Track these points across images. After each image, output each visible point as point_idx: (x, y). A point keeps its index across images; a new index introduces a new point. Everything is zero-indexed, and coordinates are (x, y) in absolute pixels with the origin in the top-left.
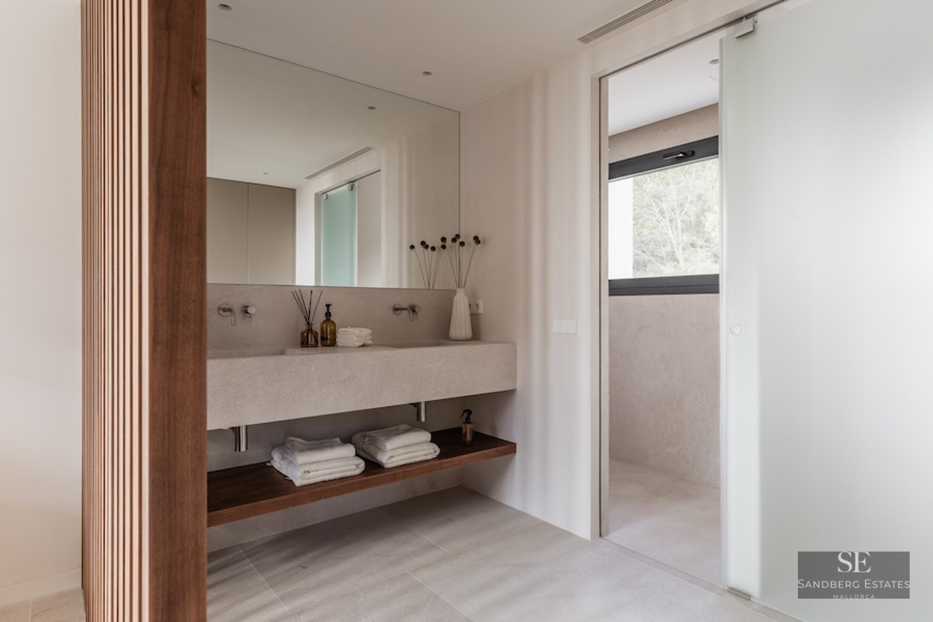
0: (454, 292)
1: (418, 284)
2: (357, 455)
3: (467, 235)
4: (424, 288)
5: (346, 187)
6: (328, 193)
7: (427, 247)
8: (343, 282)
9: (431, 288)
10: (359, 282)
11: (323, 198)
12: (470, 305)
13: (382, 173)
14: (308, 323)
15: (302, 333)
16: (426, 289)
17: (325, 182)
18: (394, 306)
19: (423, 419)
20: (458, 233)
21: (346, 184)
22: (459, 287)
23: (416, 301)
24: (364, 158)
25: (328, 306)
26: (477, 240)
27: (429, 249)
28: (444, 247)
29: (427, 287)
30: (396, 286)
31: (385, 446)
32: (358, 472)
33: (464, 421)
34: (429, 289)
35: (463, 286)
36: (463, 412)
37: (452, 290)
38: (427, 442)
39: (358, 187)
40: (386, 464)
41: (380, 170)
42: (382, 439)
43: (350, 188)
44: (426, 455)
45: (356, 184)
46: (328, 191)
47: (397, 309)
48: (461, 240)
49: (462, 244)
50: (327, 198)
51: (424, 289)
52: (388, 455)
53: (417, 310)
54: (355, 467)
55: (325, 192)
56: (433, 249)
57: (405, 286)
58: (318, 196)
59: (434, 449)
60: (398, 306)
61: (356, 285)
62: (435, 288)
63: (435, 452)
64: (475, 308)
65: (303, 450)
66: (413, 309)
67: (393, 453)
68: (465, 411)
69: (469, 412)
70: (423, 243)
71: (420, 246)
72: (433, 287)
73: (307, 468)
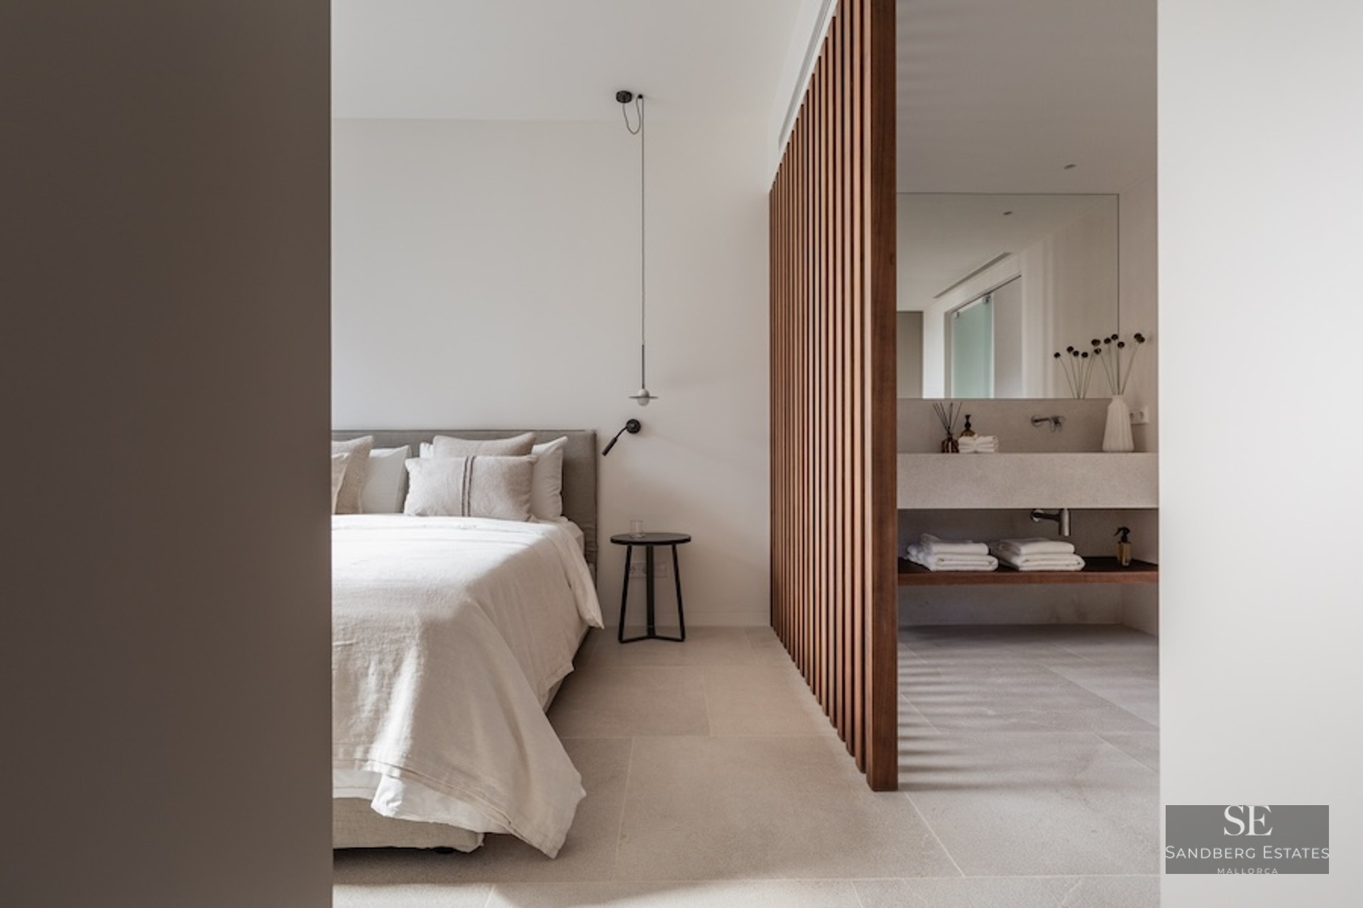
0: (1110, 400)
1: (1065, 393)
2: (990, 554)
3: (1126, 335)
4: (1071, 397)
5: (980, 301)
6: (961, 311)
7: (1076, 354)
8: (977, 393)
9: (1082, 396)
10: (995, 394)
11: (953, 318)
12: (1131, 415)
13: (1023, 279)
14: (949, 433)
15: (943, 443)
16: (1074, 399)
17: (956, 299)
18: (1034, 417)
19: (1067, 533)
20: (1116, 333)
21: (979, 297)
22: (1114, 394)
23: (1059, 412)
24: (1001, 266)
25: (968, 417)
26: (1139, 338)
27: (1080, 356)
28: (1097, 352)
29: (1076, 397)
30: (1040, 396)
31: (1019, 550)
32: (991, 568)
33: (1120, 540)
34: (1079, 398)
35: (1117, 393)
36: (1117, 531)
37: (1108, 399)
38: (1069, 553)
39: (994, 299)
40: (1022, 567)
41: (1020, 276)
42: (1017, 544)
43: (985, 301)
44: (1068, 565)
45: (992, 295)
46: (960, 308)
47: (1037, 421)
48: (1121, 339)
49: (1121, 345)
50: (958, 315)
51: (1070, 399)
52: (1024, 558)
53: (1060, 420)
54: (988, 564)
55: (957, 310)
56: (1085, 355)
57: (1051, 396)
58: (948, 316)
59: (1077, 560)
60: (1037, 418)
61: (992, 396)
62: (1087, 397)
63: (1079, 564)
64: (1139, 417)
65: (936, 542)
66: (1056, 421)
67: (1029, 557)
68: (1120, 530)
69: (1126, 531)
70: (1070, 349)
71: (1067, 352)
72: (1084, 396)
73: (942, 556)
